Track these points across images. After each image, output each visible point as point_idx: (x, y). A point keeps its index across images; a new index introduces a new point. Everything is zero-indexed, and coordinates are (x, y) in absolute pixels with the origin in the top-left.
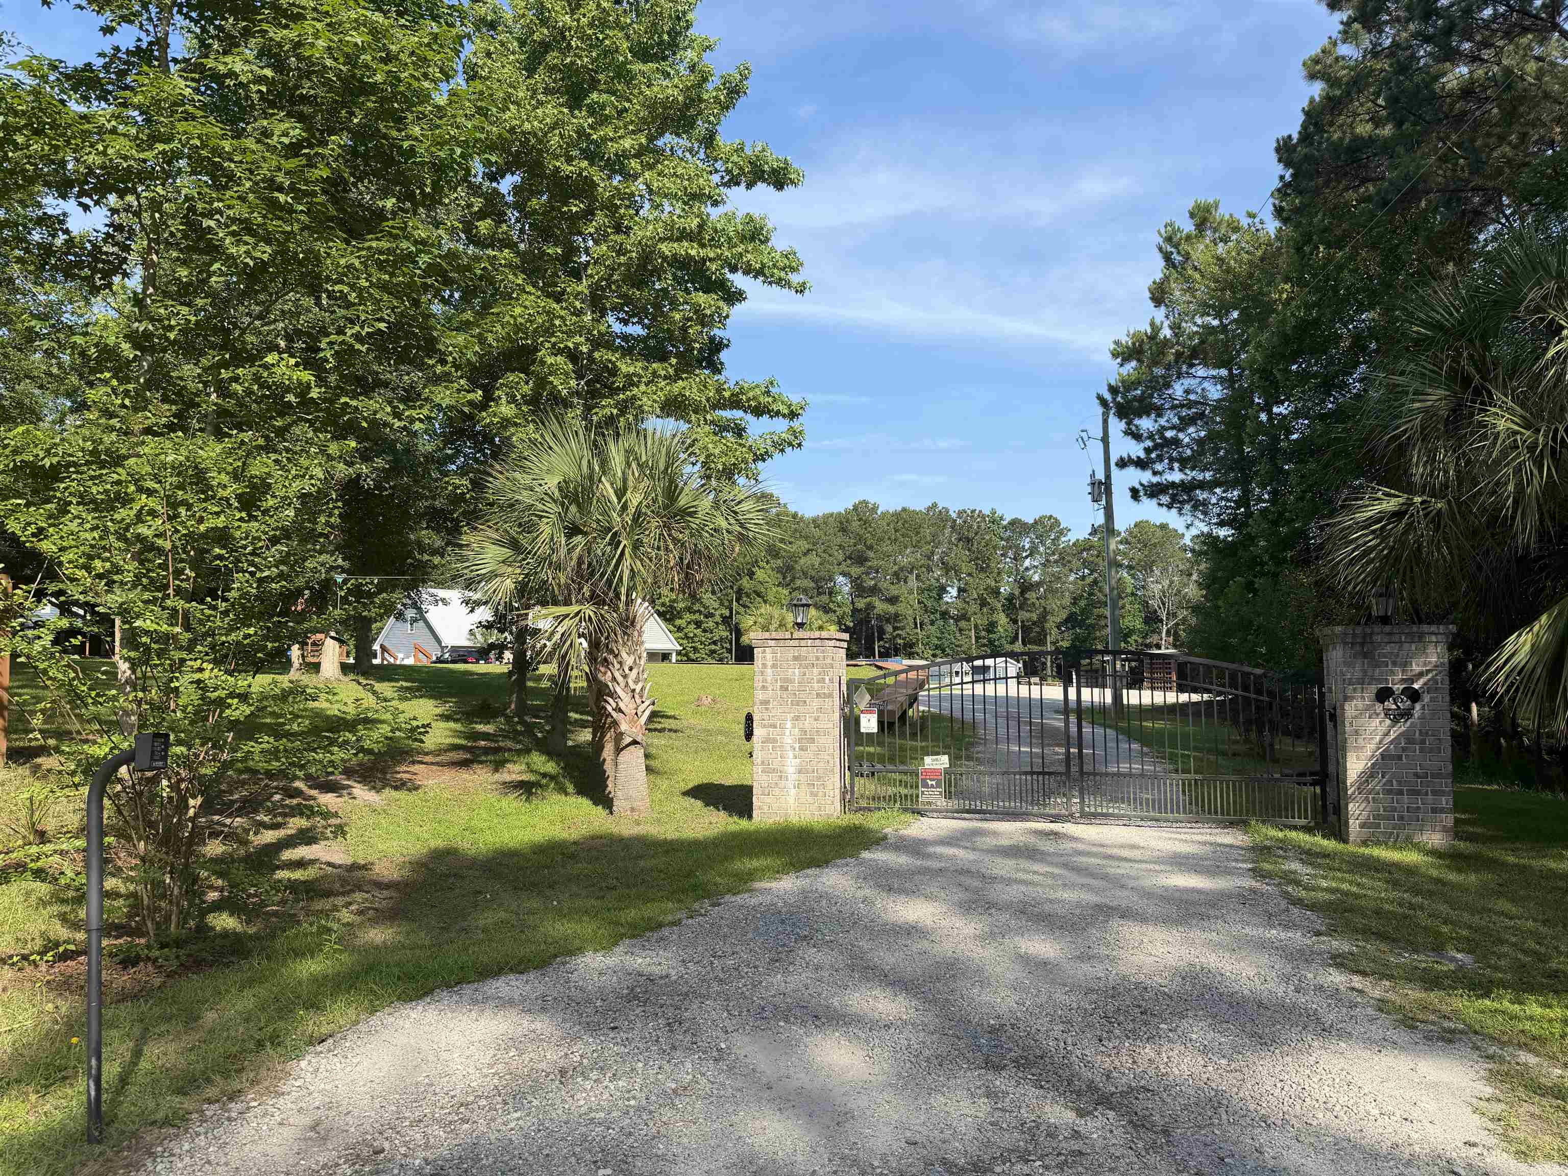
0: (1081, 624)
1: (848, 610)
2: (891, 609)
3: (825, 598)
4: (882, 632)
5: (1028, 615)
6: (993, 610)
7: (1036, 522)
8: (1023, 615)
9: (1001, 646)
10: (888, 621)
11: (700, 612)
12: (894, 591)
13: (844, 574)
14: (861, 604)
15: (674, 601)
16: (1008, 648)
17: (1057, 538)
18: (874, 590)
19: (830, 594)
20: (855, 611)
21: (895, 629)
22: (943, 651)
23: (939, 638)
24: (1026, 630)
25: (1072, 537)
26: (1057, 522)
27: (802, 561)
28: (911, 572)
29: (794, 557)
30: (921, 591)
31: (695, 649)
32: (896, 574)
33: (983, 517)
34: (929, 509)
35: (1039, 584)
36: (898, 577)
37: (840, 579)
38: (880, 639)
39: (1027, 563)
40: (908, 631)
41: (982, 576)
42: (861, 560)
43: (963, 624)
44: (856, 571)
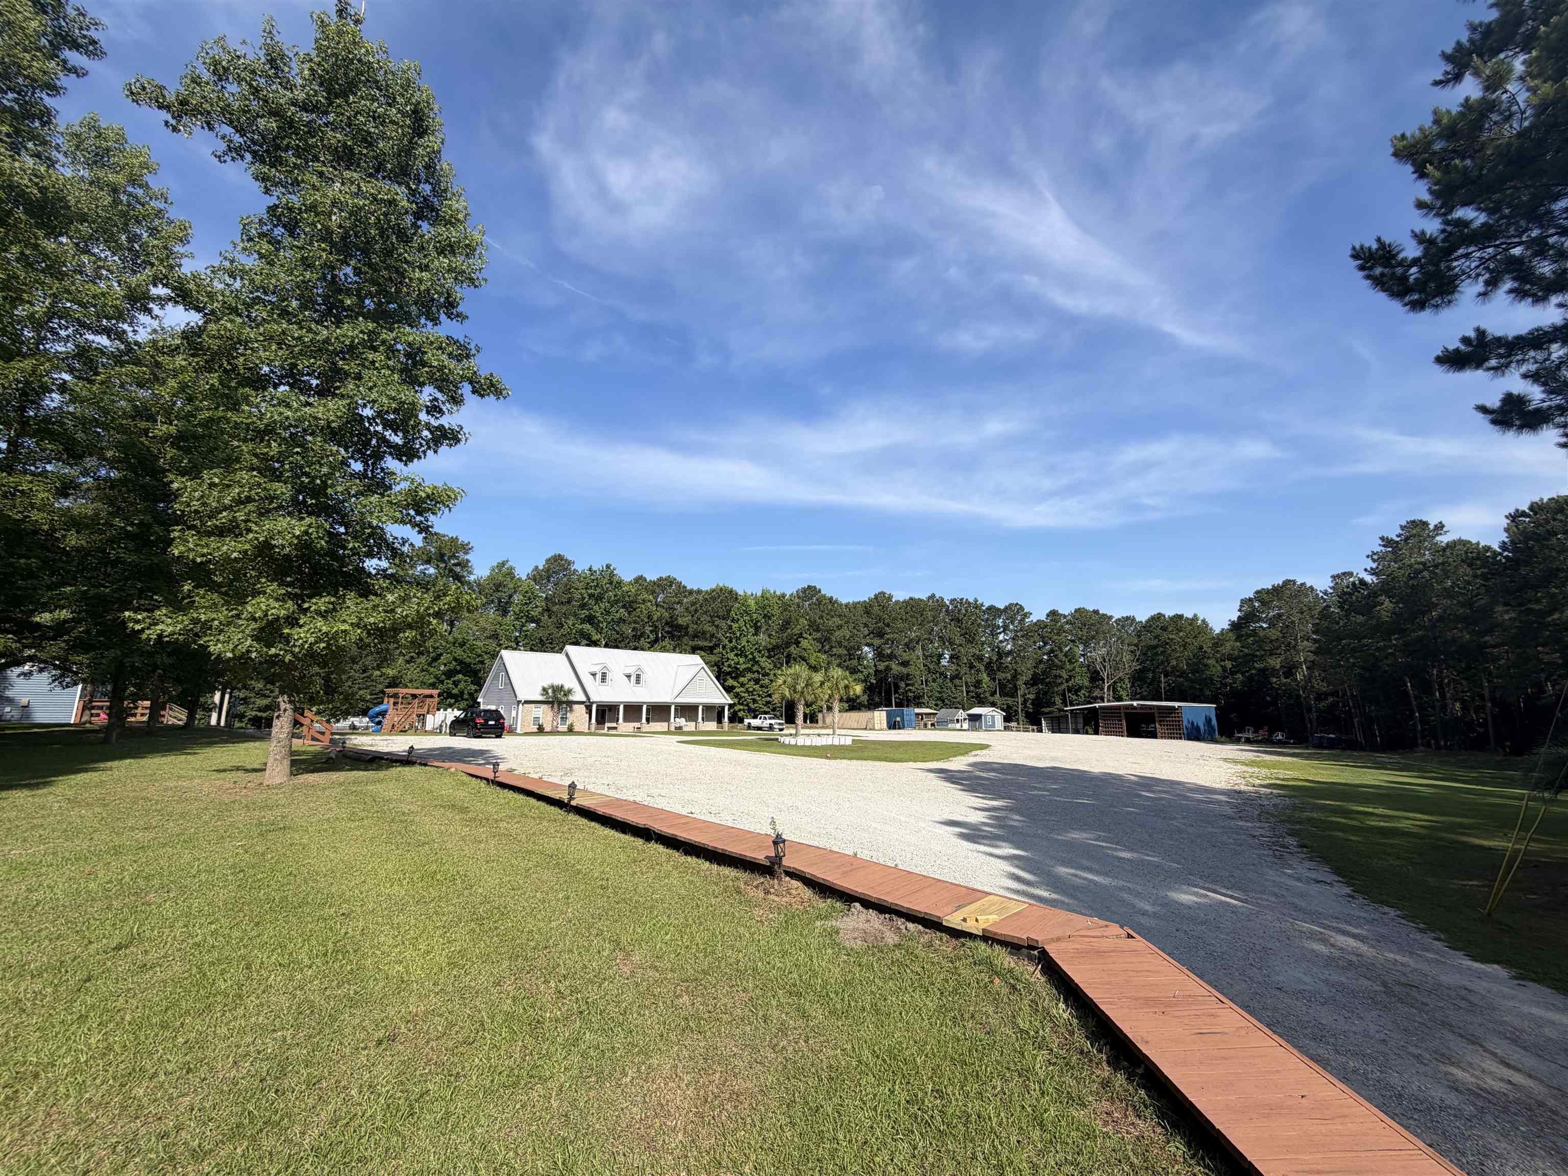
0: (1042, 681)
1: (872, 671)
2: (905, 670)
3: (855, 662)
4: (897, 687)
5: (1004, 675)
6: (978, 671)
7: (1006, 608)
8: (1000, 675)
9: (986, 698)
10: (902, 679)
11: (758, 673)
12: (906, 657)
13: (868, 645)
14: (882, 666)
15: (738, 663)
16: (991, 699)
17: (1023, 620)
18: (891, 657)
19: (858, 659)
20: (877, 672)
21: (907, 685)
22: (943, 701)
23: (940, 692)
24: (1002, 686)
25: (1034, 618)
26: (1022, 608)
27: (837, 633)
28: (917, 643)
29: (830, 631)
30: (926, 657)
31: (754, 701)
32: (907, 645)
33: (969, 603)
34: (929, 598)
35: (1010, 653)
36: (909, 646)
37: (866, 649)
38: (896, 692)
39: (1001, 637)
40: (917, 687)
41: (970, 645)
42: (880, 634)
43: (957, 681)
44: (877, 642)
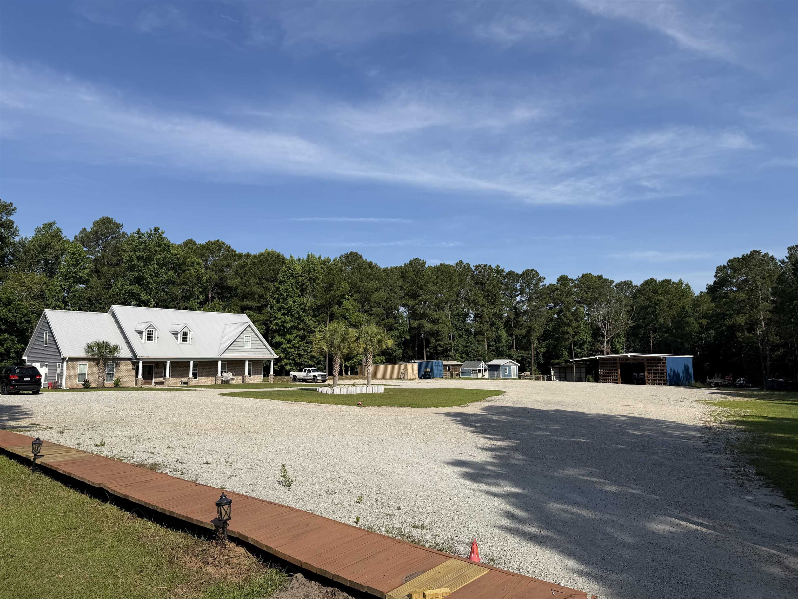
0: (552, 337)
1: (406, 328)
2: (434, 327)
3: (391, 321)
4: (428, 342)
5: (520, 332)
6: (498, 328)
7: (523, 273)
8: (516, 332)
9: (504, 351)
10: (432, 335)
11: (304, 330)
12: (436, 315)
13: (404, 305)
14: (415, 324)
15: (285, 322)
16: (508, 352)
17: (537, 284)
18: (423, 316)
19: (395, 318)
20: (411, 329)
21: (437, 340)
22: (468, 354)
23: (465, 347)
24: (518, 340)
25: (547, 282)
26: (537, 274)
27: (375, 295)
28: (447, 304)
29: (369, 293)
30: (453, 316)
31: (300, 356)
32: (437, 305)
33: (492, 269)
34: (457, 264)
35: (525, 312)
36: (439, 307)
37: (402, 309)
38: (427, 347)
39: (518, 299)
40: (445, 342)
41: (491, 306)
42: (414, 296)
43: (480, 337)
44: (411, 302)
